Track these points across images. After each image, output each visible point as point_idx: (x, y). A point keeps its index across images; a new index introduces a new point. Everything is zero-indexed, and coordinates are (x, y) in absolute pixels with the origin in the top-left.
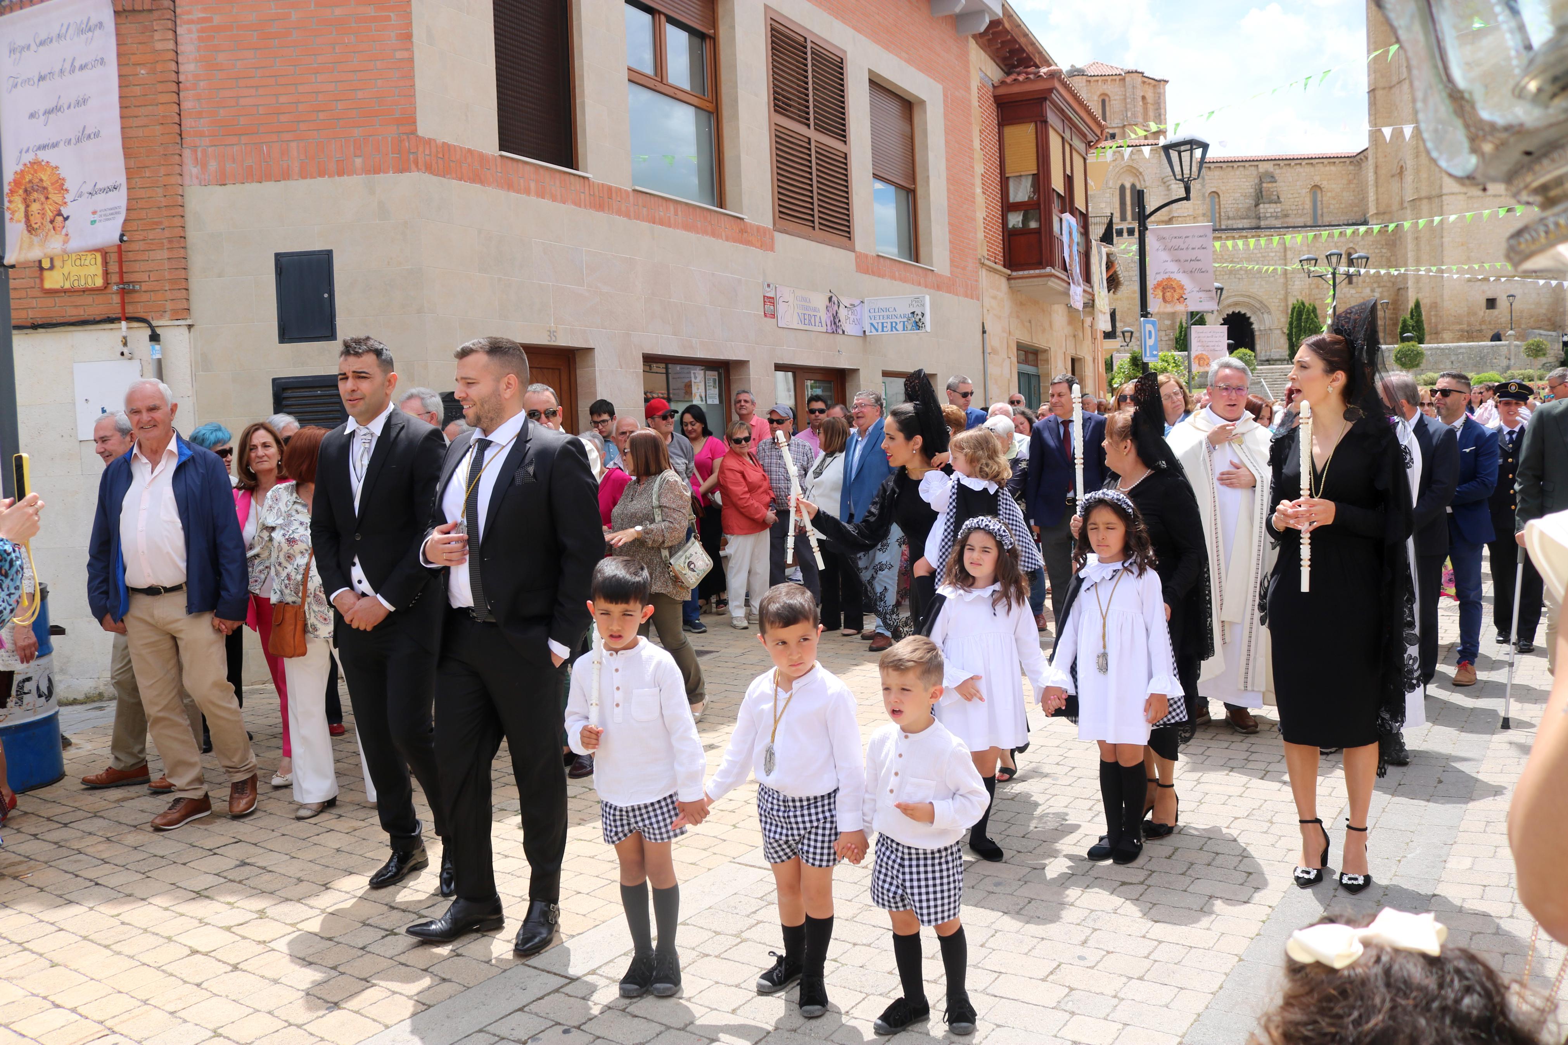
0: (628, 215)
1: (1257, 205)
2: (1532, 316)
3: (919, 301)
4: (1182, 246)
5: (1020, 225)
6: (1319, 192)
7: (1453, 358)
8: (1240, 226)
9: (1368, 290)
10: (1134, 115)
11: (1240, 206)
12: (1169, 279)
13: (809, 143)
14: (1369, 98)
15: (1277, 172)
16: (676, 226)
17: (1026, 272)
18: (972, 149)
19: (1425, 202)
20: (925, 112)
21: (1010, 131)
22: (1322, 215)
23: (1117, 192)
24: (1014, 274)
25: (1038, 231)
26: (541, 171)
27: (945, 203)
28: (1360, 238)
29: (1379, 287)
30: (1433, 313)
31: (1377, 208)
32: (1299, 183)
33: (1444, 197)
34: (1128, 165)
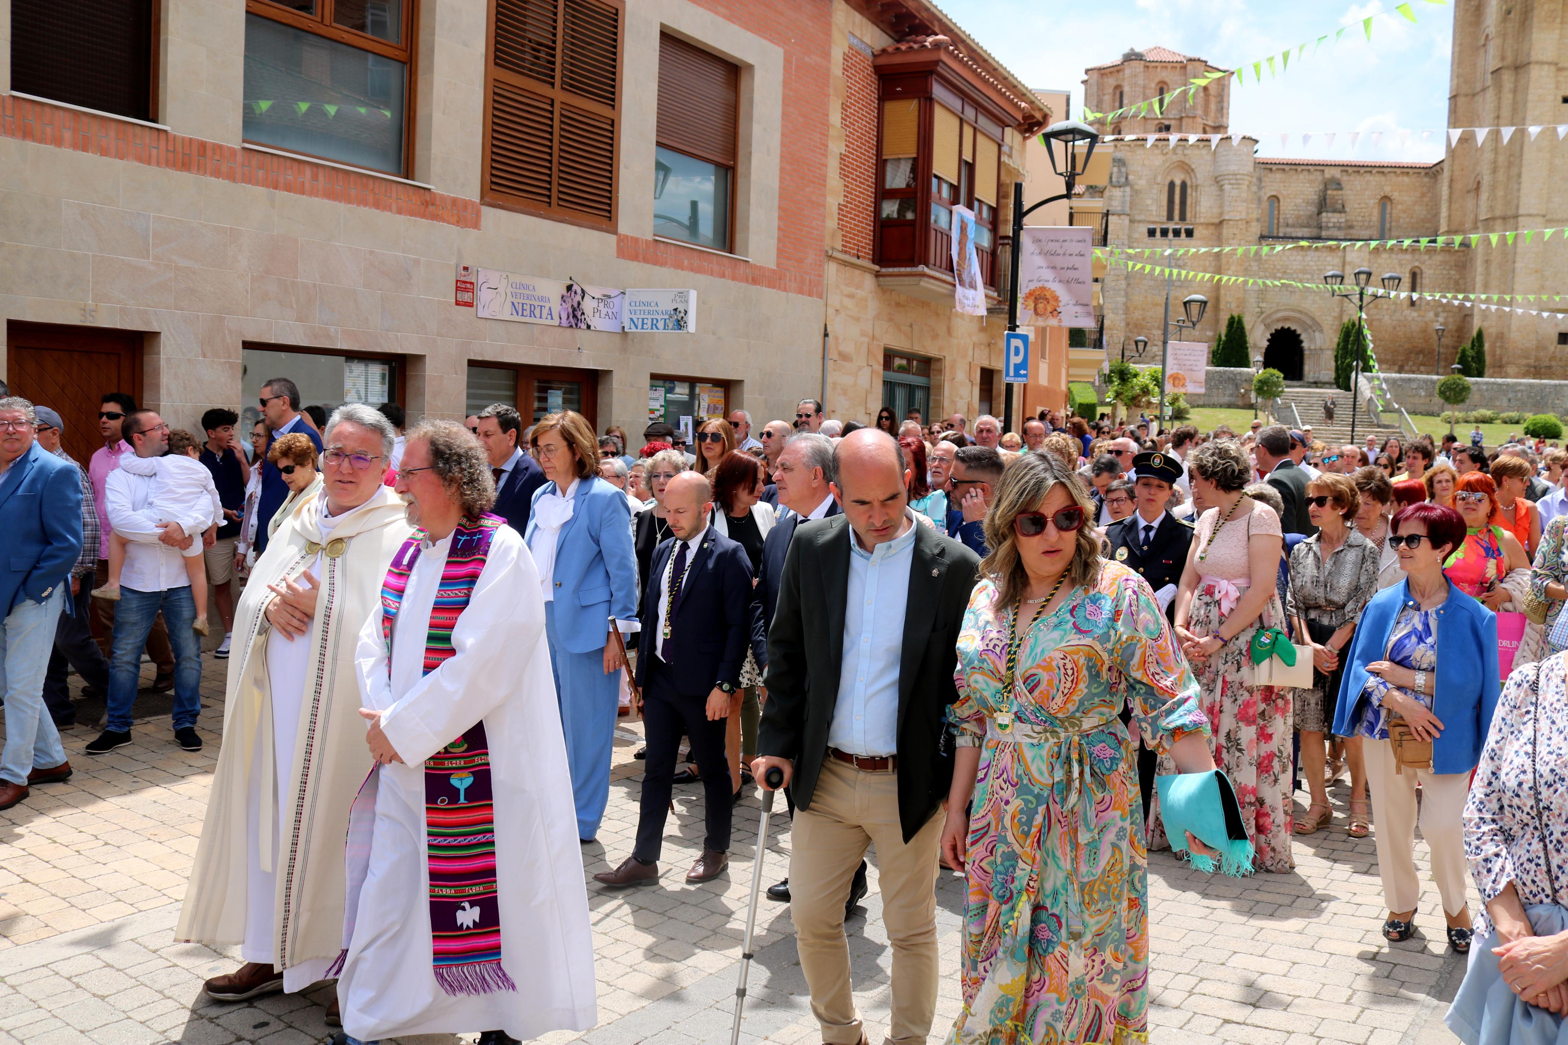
0: (231, 177)
1: (1319, 213)
3: (683, 296)
4: (1060, 251)
5: (895, 215)
6: (1389, 204)
7: (1511, 395)
8: (1300, 235)
9: (1431, 315)
11: (1301, 213)
12: (1043, 289)
13: (552, 105)
14: (1450, 105)
15: (1345, 178)
16: (313, 193)
17: (896, 270)
18: (826, 124)
19: (1499, 222)
20: (753, 78)
21: (893, 108)
22: (1390, 229)
23: (1166, 189)
24: (884, 270)
25: (912, 223)
26: (84, 119)
27: (776, 185)
28: (1427, 257)
29: (1444, 311)
30: (1498, 344)
31: (1449, 225)
32: (1367, 193)
33: (1520, 219)
34: (1180, 161)
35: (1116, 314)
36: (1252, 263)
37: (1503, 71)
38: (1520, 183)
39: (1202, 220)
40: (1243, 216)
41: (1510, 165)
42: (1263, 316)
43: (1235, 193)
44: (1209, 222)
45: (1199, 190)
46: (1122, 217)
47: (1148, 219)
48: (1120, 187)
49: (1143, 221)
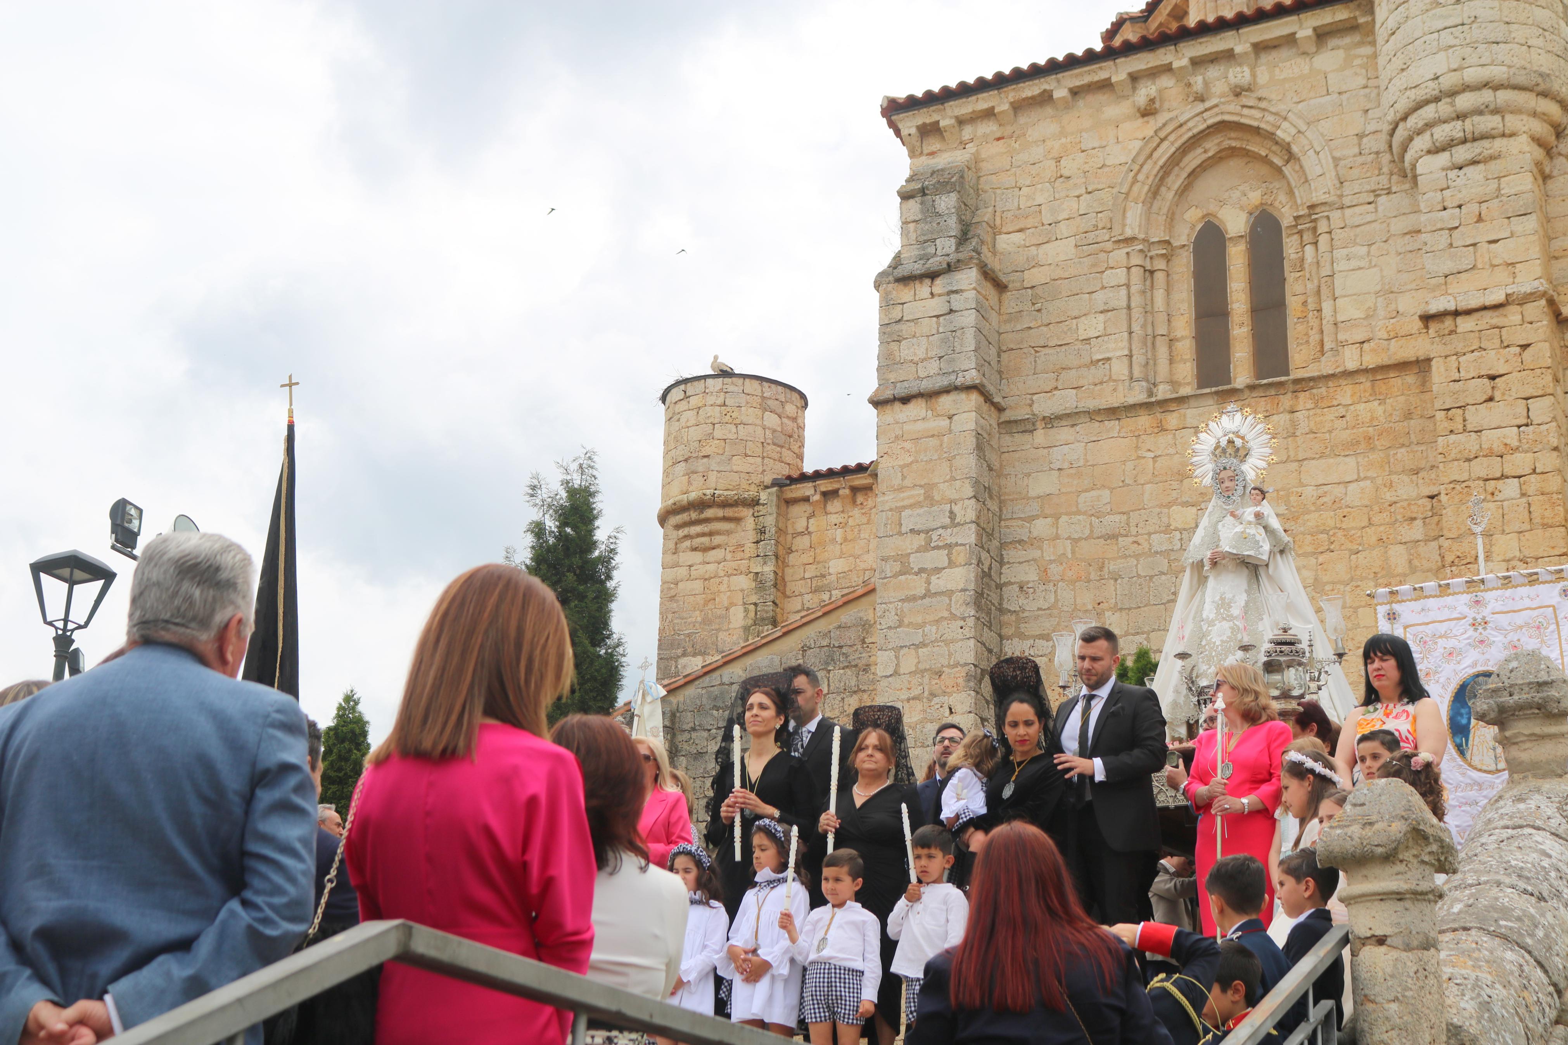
23: (1185, 263)
34: (1222, 126)
39: (1352, 359)
44: (1384, 359)
45: (1322, 227)
46: (946, 402)
47: (1091, 404)
48: (933, 276)
49: (1070, 417)
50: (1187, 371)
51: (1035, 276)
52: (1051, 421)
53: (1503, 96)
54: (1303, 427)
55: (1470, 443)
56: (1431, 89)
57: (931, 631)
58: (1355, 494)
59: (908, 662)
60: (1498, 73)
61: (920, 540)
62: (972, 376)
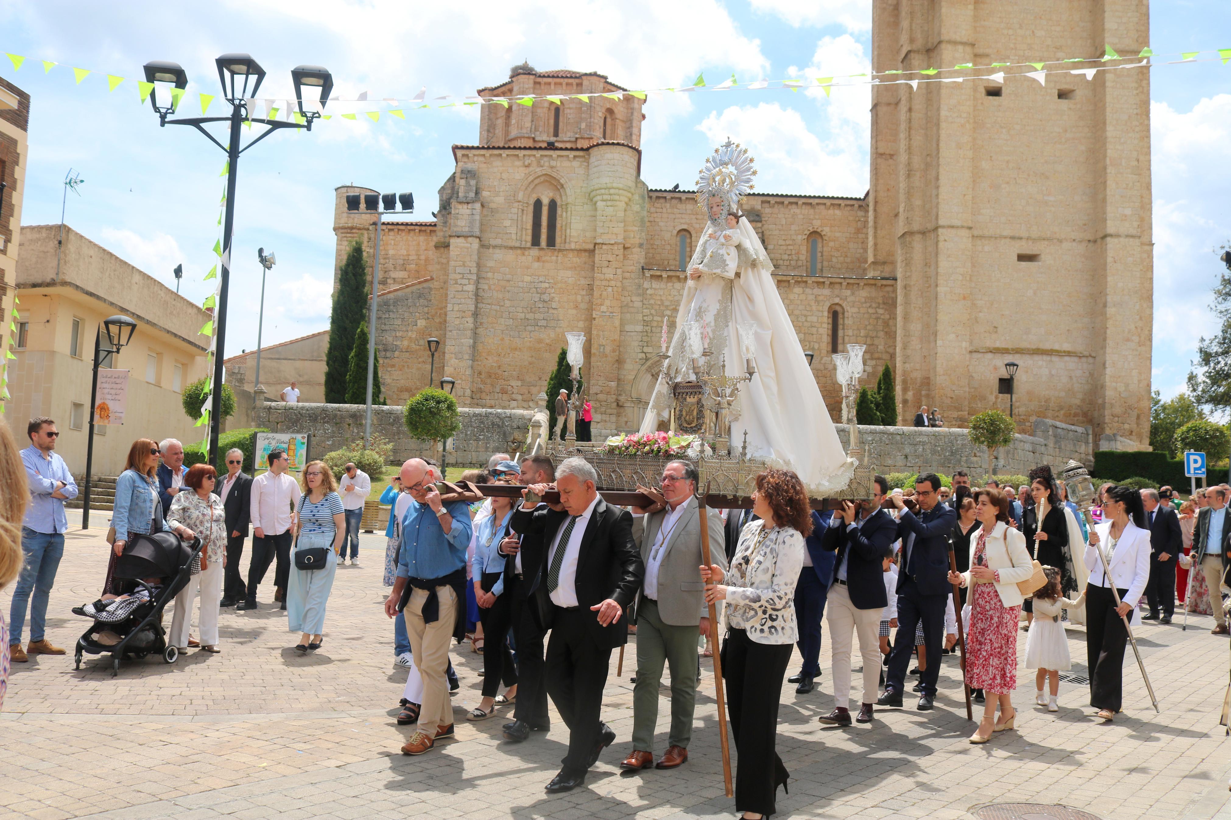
2: (1061, 408)
6: (819, 240)
10: (589, 127)
15: (767, 211)
19: (918, 237)
23: (531, 209)
28: (848, 292)
29: (872, 359)
30: (923, 393)
31: (875, 255)
32: (793, 227)
33: (940, 231)
34: (546, 174)
35: (461, 359)
36: (634, 299)
37: (912, 55)
38: (937, 187)
39: (573, 246)
40: (620, 239)
41: (928, 166)
42: (649, 363)
43: (610, 211)
44: (581, 248)
45: (569, 209)
46: (470, 239)
47: (506, 244)
48: (468, 203)
49: (500, 247)
50: (529, 238)
51: (492, 205)
52: (495, 247)
53: (621, 192)
54: (560, 261)
55: (602, 276)
56: (605, 186)
57: (463, 301)
58: (571, 281)
59: (456, 308)
60: (621, 186)
61: (461, 276)
62: (478, 234)
